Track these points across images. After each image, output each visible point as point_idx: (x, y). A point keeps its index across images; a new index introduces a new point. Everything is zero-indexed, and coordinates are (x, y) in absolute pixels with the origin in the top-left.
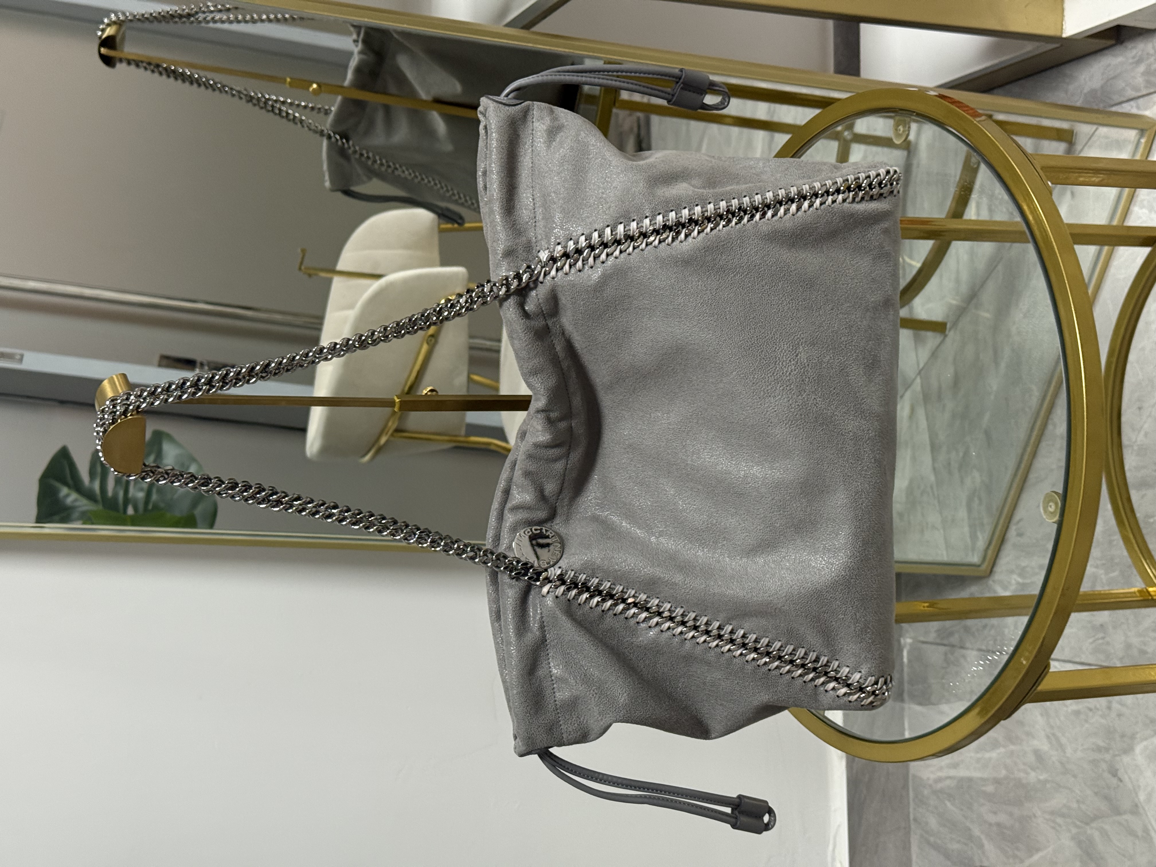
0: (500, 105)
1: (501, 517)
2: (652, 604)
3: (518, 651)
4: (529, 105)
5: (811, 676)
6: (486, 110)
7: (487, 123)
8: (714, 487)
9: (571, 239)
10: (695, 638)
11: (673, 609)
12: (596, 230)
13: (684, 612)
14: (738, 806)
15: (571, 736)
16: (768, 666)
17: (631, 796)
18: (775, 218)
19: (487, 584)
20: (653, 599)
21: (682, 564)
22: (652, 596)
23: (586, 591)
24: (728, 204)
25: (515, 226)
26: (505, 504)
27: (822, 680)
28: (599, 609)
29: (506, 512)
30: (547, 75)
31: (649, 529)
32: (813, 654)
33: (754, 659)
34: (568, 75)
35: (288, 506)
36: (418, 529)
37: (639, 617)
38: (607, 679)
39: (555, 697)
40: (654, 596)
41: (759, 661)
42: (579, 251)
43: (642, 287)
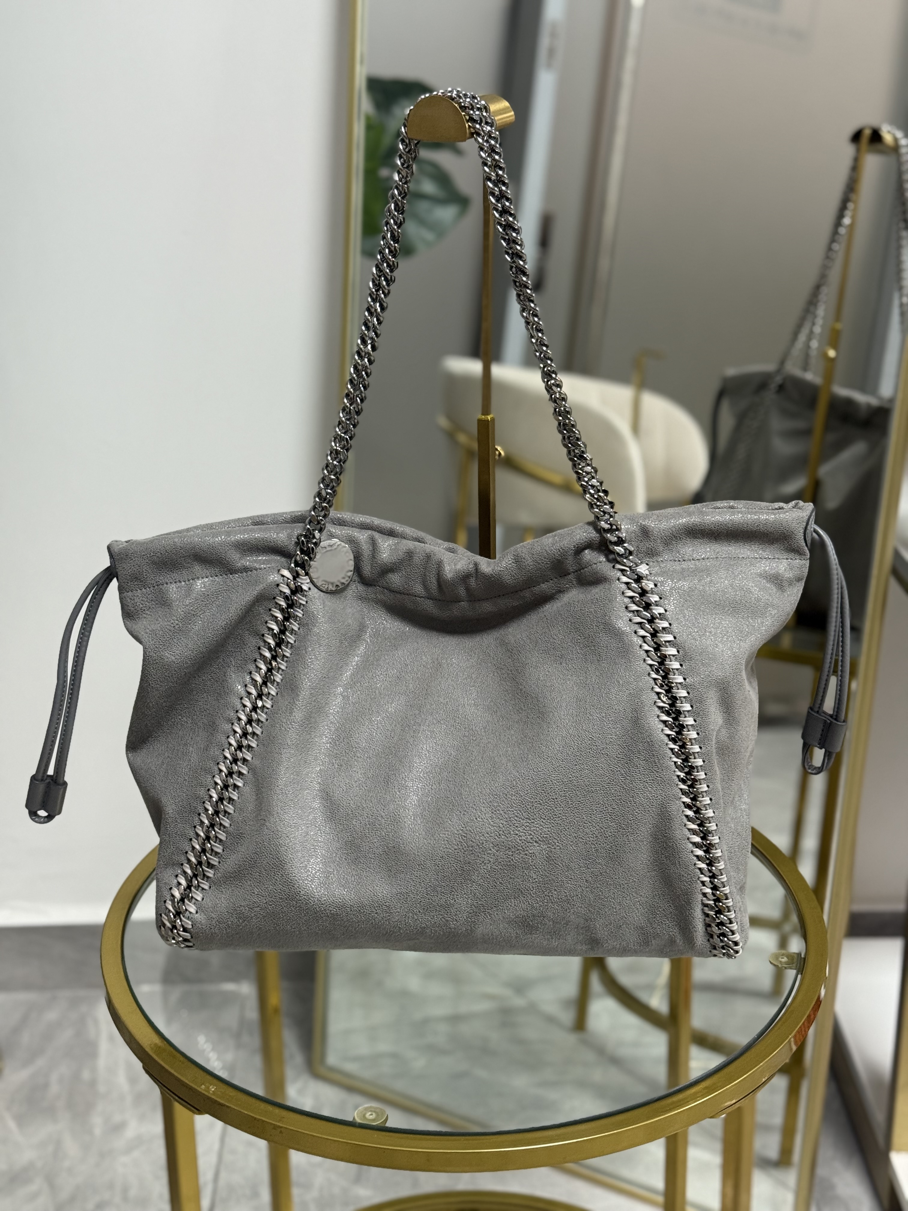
0: (805, 524)
1: (364, 527)
2: (270, 688)
3: (220, 544)
4: (805, 555)
5: (193, 860)
6: (799, 508)
7: (785, 510)
8: (395, 754)
9: (661, 598)
10: (234, 734)
11: (265, 710)
12: (670, 624)
13: (262, 722)
14: (55, 782)
15: (129, 601)
16: (203, 813)
17: (66, 667)
18: (685, 820)
19: (293, 512)
20: (276, 689)
21: (313, 720)
22: (279, 688)
23: (284, 617)
24: (699, 768)
25: (674, 539)
26: (378, 532)
27: (189, 871)
28: (265, 631)
29: (370, 533)
30: (837, 574)
31: (352, 684)
32: (215, 861)
33: (211, 797)
34: (838, 598)
35: (375, 297)
36: (351, 438)
37: (257, 674)
38: (190, 639)
39: (171, 583)
40: (278, 690)
41: (209, 803)
42: (647, 606)
43: (609, 675)
